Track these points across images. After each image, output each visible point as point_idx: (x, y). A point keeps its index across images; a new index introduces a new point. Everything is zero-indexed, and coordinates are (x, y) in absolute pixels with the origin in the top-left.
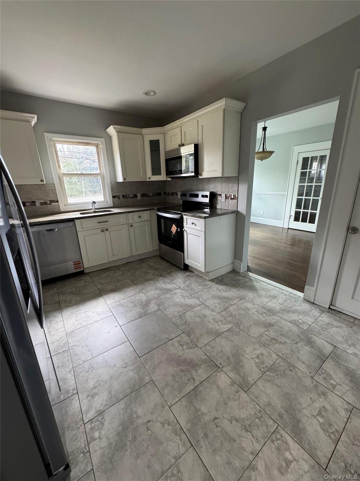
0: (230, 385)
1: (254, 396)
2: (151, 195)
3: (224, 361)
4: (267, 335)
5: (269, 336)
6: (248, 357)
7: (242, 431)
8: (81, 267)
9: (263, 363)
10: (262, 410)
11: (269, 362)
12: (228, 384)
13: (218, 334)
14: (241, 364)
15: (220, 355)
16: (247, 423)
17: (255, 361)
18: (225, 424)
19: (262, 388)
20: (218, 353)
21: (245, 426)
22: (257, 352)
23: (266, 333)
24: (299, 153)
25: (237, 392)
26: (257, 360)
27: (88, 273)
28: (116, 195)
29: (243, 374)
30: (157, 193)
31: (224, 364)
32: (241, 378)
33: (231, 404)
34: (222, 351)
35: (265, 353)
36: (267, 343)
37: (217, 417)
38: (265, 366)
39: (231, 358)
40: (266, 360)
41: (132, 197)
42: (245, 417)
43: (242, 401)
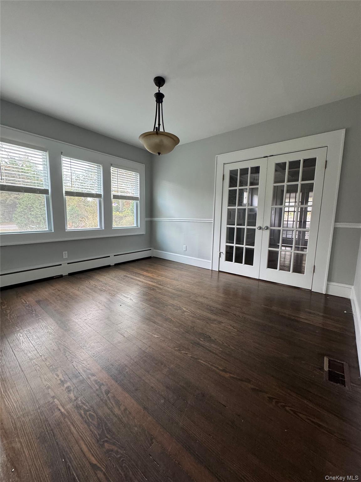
24: (224, 164)
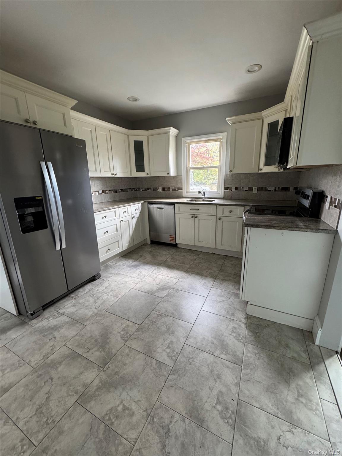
0: (84, 383)
1: (72, 412)
2: (273, 189)
3: (113, 370)
4: (172, 417)
5: (171, 422)
6: (122, 395)
7: (38, 405)
8: (174, 241)
9: (117, 417)
10: (56, 423)
11: (120, 427)
12: (84, 382)
13: (149, 353)
14: (112, 389)
15: (119, 365)
16: (44, 410)
17: (118, 406)
18: (46, 389)
19: (81, 421)
20: (122, 361)
21: (41, 407)
22: (134, 407)
23: (177, 417)
25: (76, 393)
26: (120, 408)
27: (180, 248)
28: (229, 187)
29: (99, 394)
30: (282, 188)
31: (109, 372)
32: (93, 393)
33: (64, 389)
34: (125, 364)
35: (135, 419)
36: (155, 420)
37: (53, 380)
38: (113, 420)
39: (117, 376)
40: (123, 422)
41: (246, 191)
42: (50, 405)
43: (67, 400)
